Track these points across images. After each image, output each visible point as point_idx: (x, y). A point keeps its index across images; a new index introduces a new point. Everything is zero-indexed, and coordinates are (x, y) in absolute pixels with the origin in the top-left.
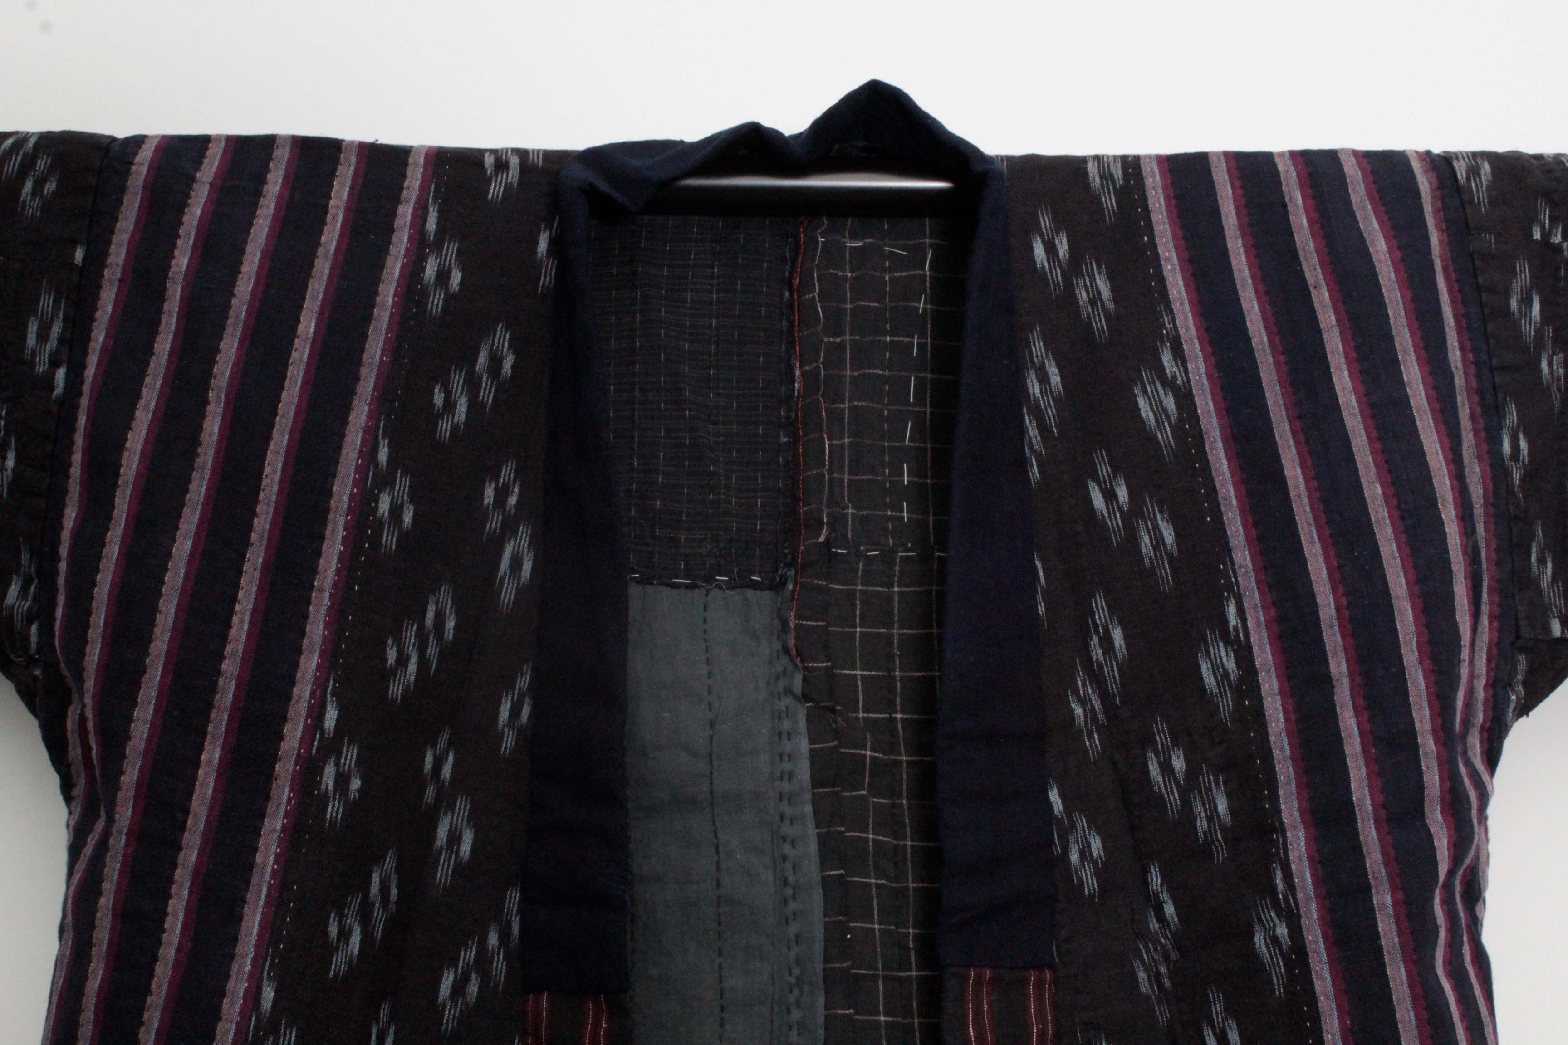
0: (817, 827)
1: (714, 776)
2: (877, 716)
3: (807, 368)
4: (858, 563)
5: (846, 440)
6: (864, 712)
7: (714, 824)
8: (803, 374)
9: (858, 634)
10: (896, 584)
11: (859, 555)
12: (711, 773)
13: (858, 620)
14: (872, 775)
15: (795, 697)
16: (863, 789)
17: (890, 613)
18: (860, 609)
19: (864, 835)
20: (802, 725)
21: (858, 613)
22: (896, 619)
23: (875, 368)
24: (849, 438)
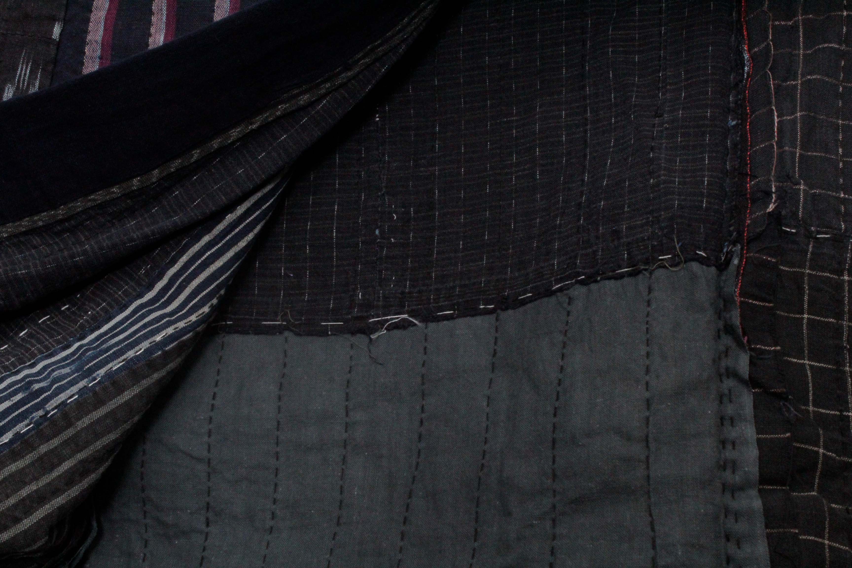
0: (767, 527)
1: (651, 460)
2: (828, 412)
3: (756, 49)
4: (808, 245)
5: (799, 114)
6: (814, 406)
7: (651, 515)
8: (752, 57)
9: (805, 321)
10: (846, 272)
11: (810, 236)
12: (648, 458)
13: (806, 306)
14: (823, 476)
15: (741, 380)
16: (813, 491)
17: (840, 302)
18: (809, 295)
19: (820, 540)
20: (749, 410)
21: (806, 298)
22: (846, 309)
23: (830, 42)
24: (801, 111)
